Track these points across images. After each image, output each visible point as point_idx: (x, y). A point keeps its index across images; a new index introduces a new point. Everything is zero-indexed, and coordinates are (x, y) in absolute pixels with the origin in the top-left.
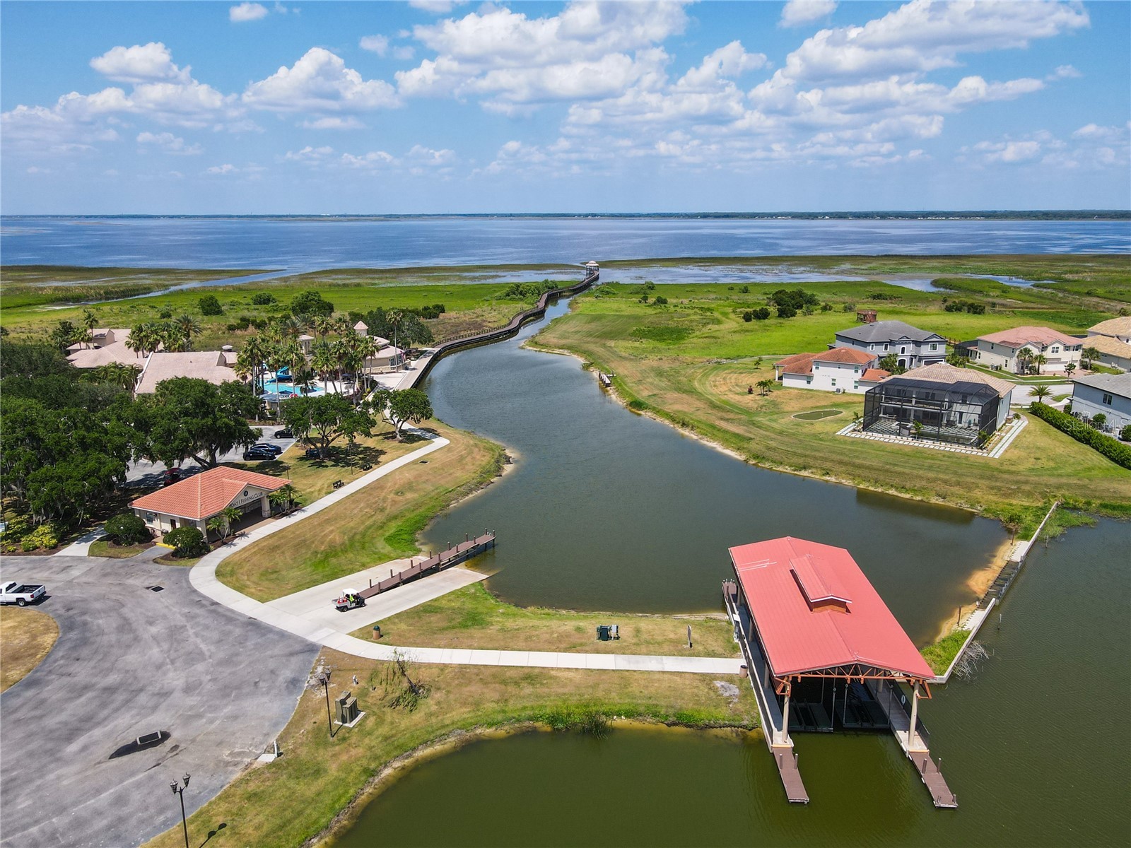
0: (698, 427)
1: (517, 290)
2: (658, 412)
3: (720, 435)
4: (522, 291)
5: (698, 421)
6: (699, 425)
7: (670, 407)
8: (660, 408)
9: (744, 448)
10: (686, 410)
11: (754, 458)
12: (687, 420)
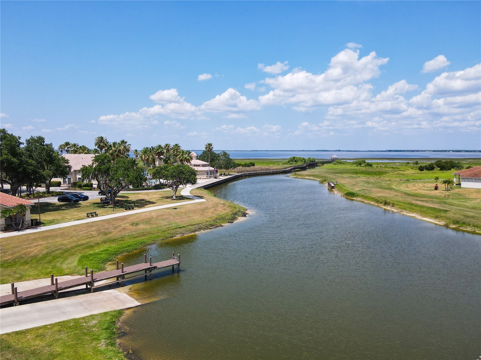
0: (398, 205)
1: (294, 160)
2: (366, 197)
3: (418, 209)
4: (296, 160)
5: (397, 201)
6: (398, 203)
7: (375, 194)
8: (367, 195)
9: (441, 217)
10: (388, 196)
11: (454, 224)
12: (388, 201)
